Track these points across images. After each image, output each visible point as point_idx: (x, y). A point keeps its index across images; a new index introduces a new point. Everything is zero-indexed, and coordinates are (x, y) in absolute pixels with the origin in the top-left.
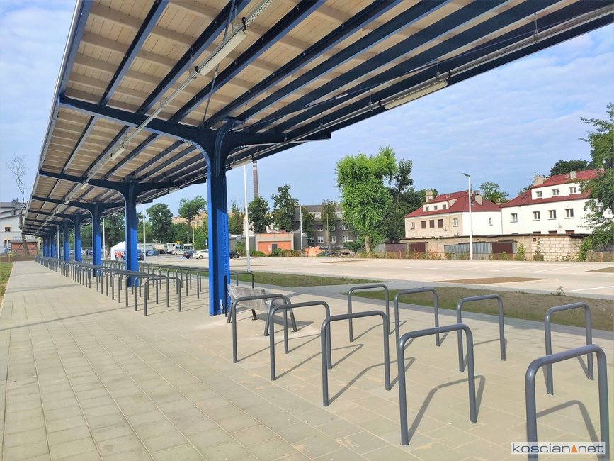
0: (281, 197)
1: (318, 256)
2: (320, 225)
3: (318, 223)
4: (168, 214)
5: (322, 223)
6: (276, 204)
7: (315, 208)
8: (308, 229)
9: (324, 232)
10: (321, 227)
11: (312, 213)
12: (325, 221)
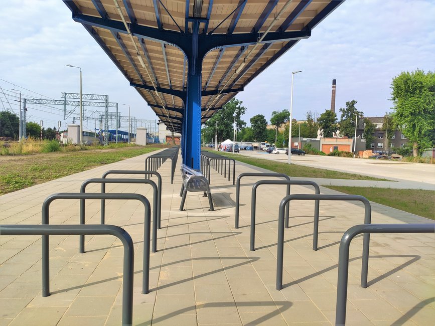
0: (347, 110)
1: (370, 158)
2: (381, 133)
3: (380, 132)
4: (264, 122)
5: (383, 132)
6: (343, 116)
7: (377, 119)
8: (369, 137)
9: (384, 140)
10: (382, 135)
11: (375, 123)
12: (385, 130)
